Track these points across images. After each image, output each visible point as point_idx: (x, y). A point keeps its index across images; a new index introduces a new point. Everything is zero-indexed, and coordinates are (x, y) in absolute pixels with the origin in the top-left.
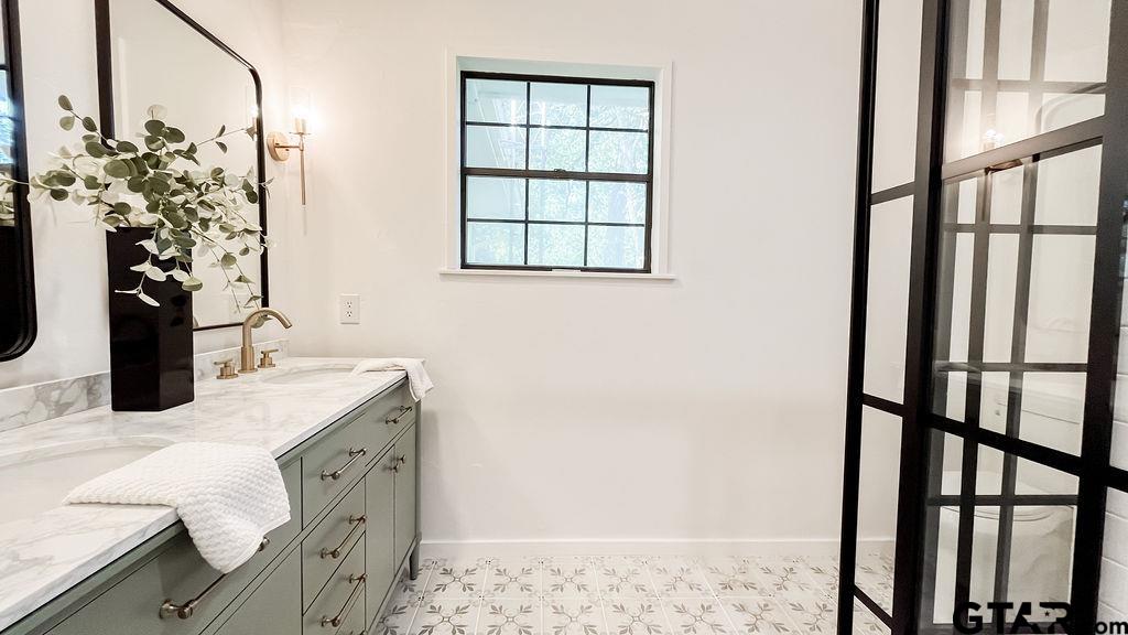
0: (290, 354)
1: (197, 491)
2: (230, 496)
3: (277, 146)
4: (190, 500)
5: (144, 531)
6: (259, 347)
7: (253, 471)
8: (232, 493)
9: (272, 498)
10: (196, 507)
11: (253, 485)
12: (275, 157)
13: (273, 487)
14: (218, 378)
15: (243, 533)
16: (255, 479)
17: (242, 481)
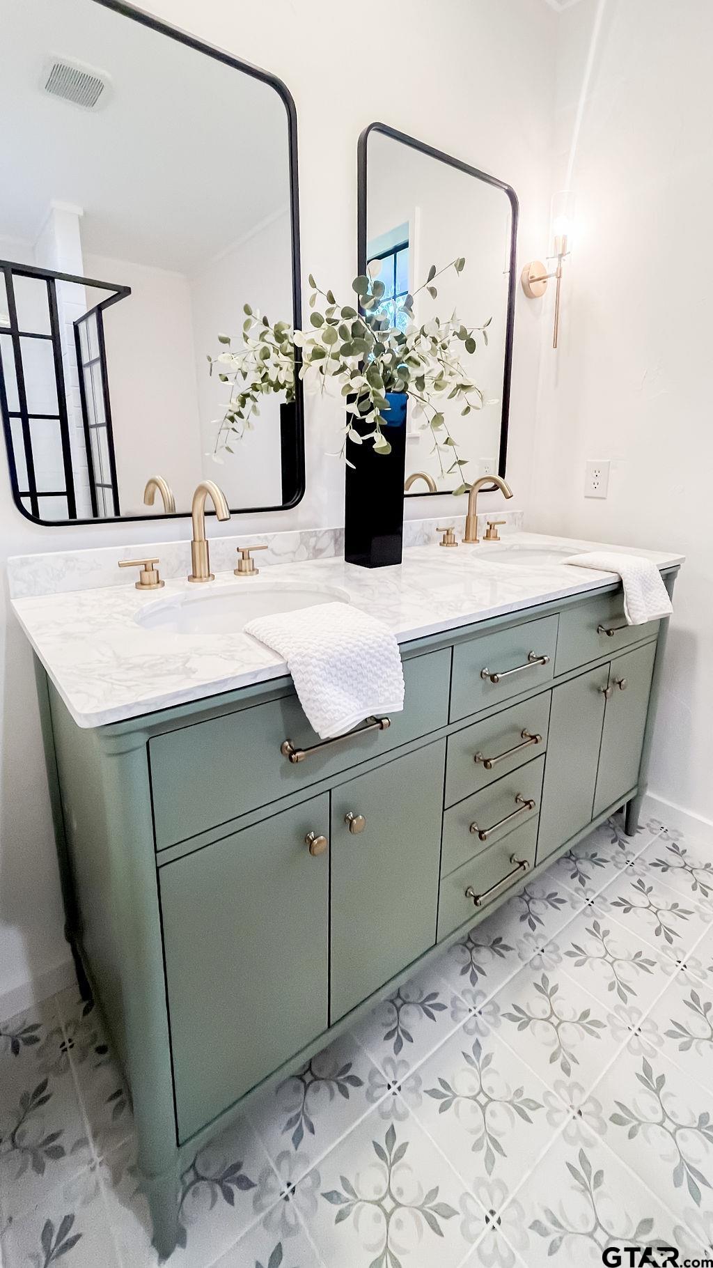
0: (526, 529)
1: (305, 652)
2: (335, 666)
3: (533, 280)
4: (298, 658)
5: (256, 674)
6: (483, 518)
7: (366, 647)
8: (338, 663)
9: (384, 682)
10: (300, 668)
11: (364, 662)
12: (529, 295)
13: (388, 670)
14: (441, 544)
15: (336, 708)
16: (367, 657)
17: (352, 655)
